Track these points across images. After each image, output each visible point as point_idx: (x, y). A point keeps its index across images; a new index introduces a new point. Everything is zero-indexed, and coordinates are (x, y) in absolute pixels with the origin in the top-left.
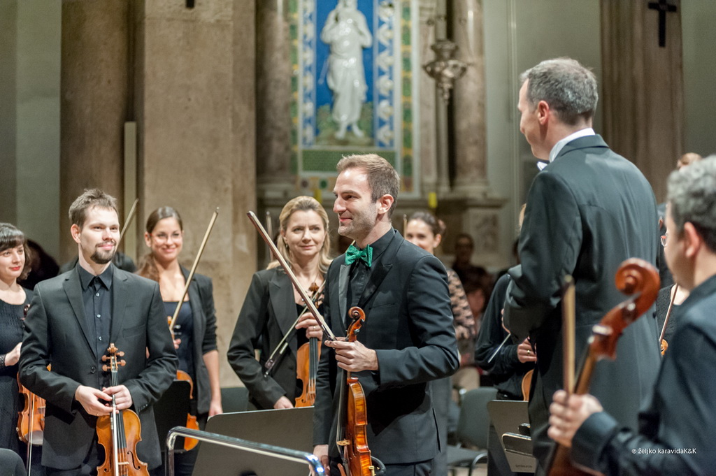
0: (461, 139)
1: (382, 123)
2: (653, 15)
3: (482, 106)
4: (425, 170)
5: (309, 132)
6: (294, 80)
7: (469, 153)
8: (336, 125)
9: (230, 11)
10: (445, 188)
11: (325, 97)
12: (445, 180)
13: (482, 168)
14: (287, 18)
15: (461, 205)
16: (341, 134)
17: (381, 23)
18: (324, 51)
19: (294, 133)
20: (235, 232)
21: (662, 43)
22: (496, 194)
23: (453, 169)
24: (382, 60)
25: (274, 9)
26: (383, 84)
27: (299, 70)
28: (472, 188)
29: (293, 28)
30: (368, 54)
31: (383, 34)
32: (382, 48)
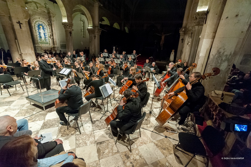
0: (54, 42)
1: (47, 40)
2: (70, 34)
3: (56, 39)
4: (51, 44)
5: (39, 40)
6: (37, 35)
7: (55, 43)
8: (42, 40)
9: (26, 30)
10: (53, 46)
11: (41, 37)
12: (53, 45)
13: (56, 44)
14: (35, 29)
15: (55, 47)
16: (43, 41)
17: (45, 31)
18: (40, 33)
19: (38, 40)
20: (32, 51)
21: (71, 36)
22: (58, 46)
23: (54, 44)
24: (46, 34)
25: (33, 28)
26: (46, 36)
27: (37, 34)
28: (56, 46)
29: (36, 30)
30: (44, 34)
31: (45, 32)
32: (46, 33)
